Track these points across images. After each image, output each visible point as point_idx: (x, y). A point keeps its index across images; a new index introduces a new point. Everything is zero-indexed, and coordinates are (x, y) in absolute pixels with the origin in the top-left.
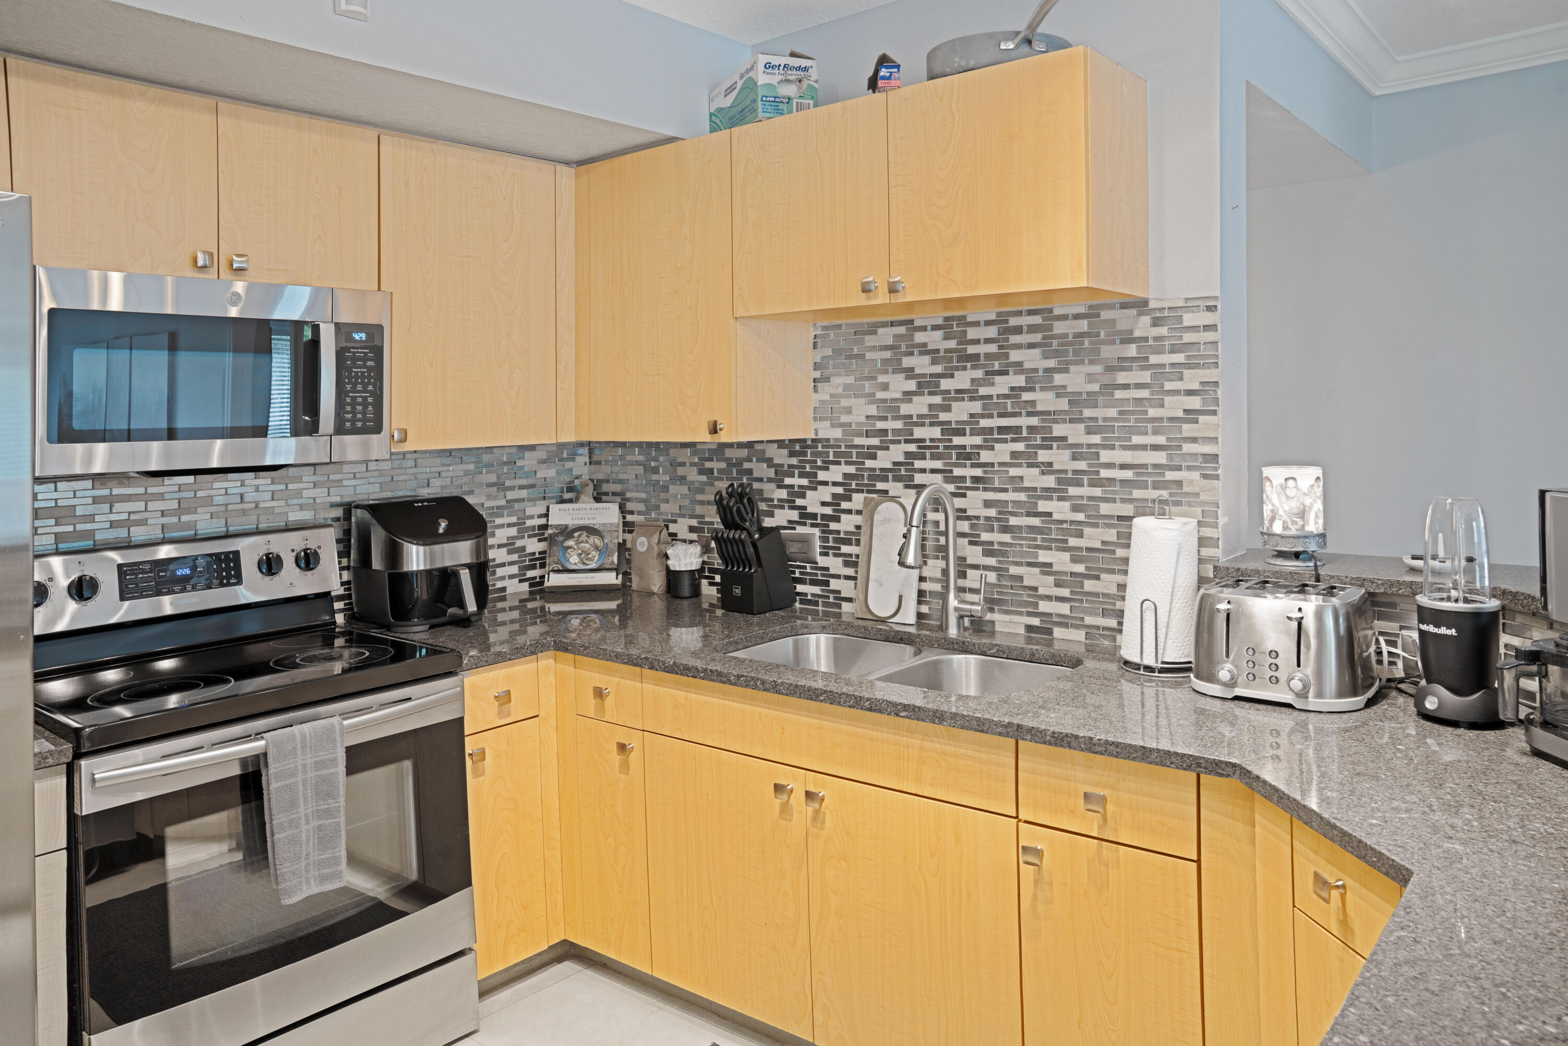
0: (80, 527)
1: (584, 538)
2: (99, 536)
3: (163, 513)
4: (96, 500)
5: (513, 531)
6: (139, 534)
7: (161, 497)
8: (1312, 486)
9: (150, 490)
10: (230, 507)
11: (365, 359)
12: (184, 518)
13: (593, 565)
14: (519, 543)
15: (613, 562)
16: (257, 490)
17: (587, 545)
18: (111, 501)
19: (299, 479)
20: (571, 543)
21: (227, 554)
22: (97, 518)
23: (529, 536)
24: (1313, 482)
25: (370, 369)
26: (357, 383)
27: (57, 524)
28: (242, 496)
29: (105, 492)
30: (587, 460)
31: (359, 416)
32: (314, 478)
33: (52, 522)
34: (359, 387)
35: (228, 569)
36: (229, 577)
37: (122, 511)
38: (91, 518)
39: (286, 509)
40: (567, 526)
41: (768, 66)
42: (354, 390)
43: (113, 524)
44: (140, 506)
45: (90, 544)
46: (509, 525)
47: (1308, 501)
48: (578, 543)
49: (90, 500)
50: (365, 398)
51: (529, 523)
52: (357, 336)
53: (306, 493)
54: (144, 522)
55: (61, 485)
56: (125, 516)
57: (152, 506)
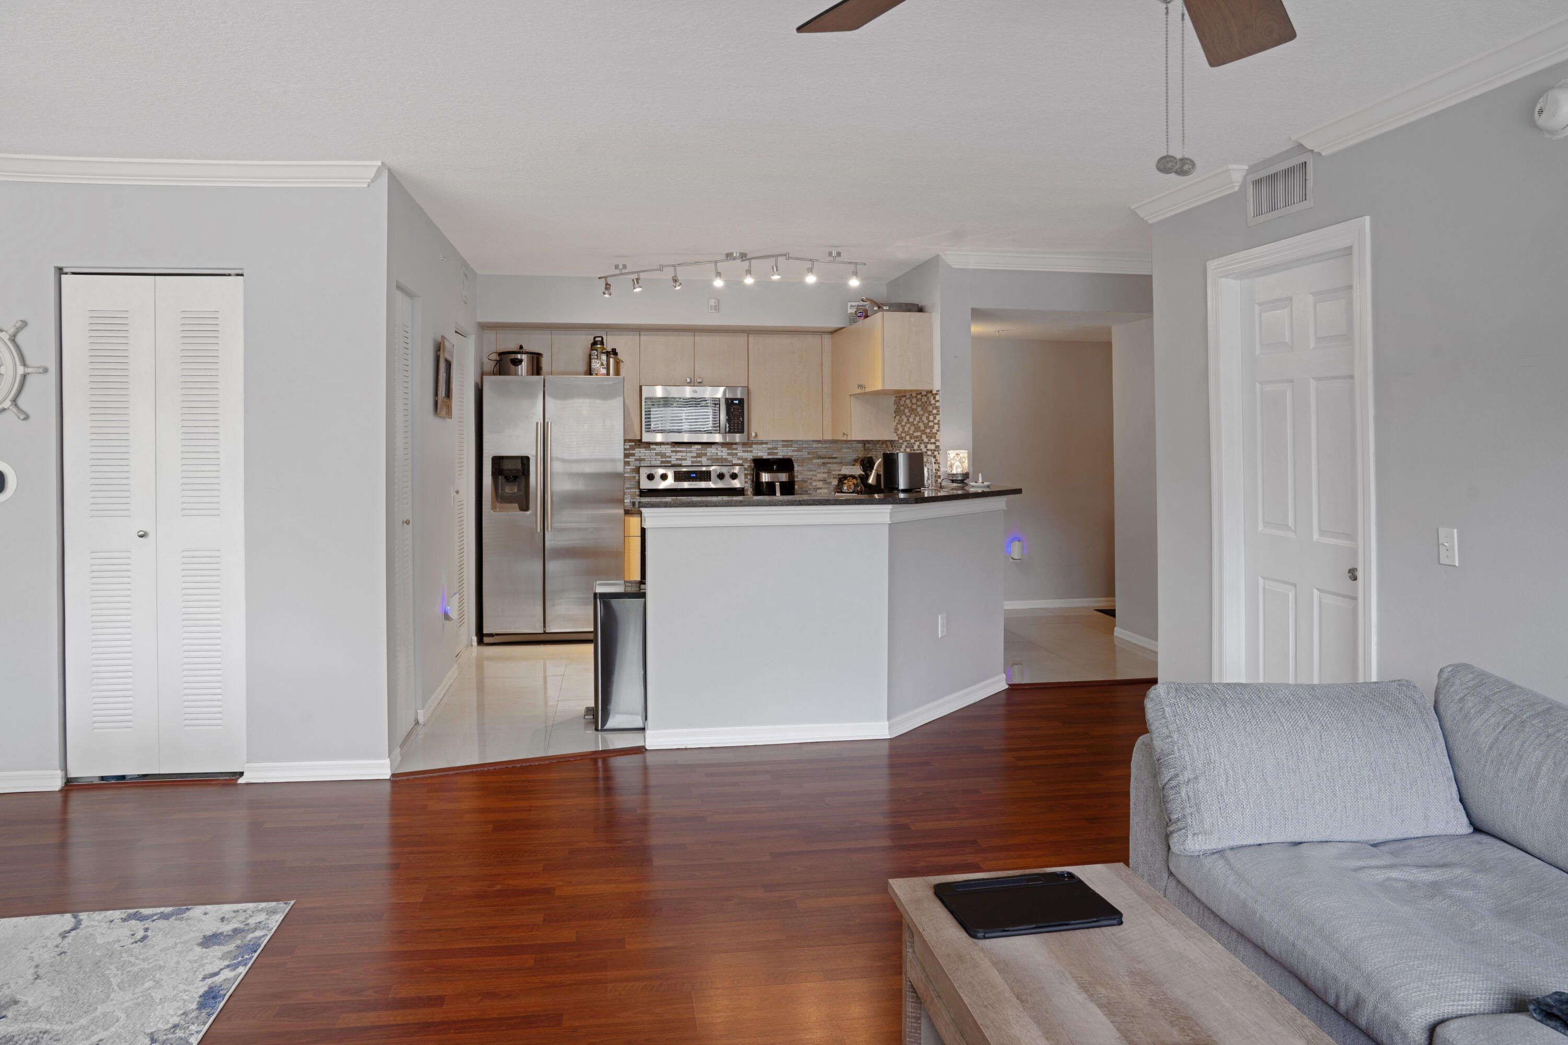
0: (667, 459)
1: (850, 480)
2: (673, 462)
3: (692, 457)
4: (672, 451)
5: (826, 475)
6: (684, 463)
7: (691, 452)
8: (954, 457)
9: (687, 450)
10: (713, 457)
11: (738, 409)
12: (698, 459)
13: (851, 491)
14: (828, 481)
15: (858, 490)
16: (722, 452)
17: (851, 483)
18: (676, 452)
19: (736, 449)
20: (846, 481)
21: (707, 471)
22: (672, 457)
23: (833, 478)
24: (955, 455)
25: (740, 412)
26: (735, 417)
27: (661, 458)
28: (717, 453)
29: (674, 449)
30: (863, 448)
31: (736, 428)
32: (743, 449)
33: (660, 457)
34: (736, 418)
35: (707, 476)
36: (707, 479)
37: (679, 455)
38: (670, 457)
39: (733, 459)
40: (846, 475)
41: (851, 306)
42: (734, 419)
43: (677, 459)
44: (685, 454)
45: (670, 465)
46: (824, 473)
47: (953, 462)
48: (848, 482)
49: (670, 451)
50: (738, 422)
51: (833, 473)
52: (735, 402)
53: (739, 454)
54: (685, 459)
55: (662, 446)
56: (680, 457)
57: (688, 454)
